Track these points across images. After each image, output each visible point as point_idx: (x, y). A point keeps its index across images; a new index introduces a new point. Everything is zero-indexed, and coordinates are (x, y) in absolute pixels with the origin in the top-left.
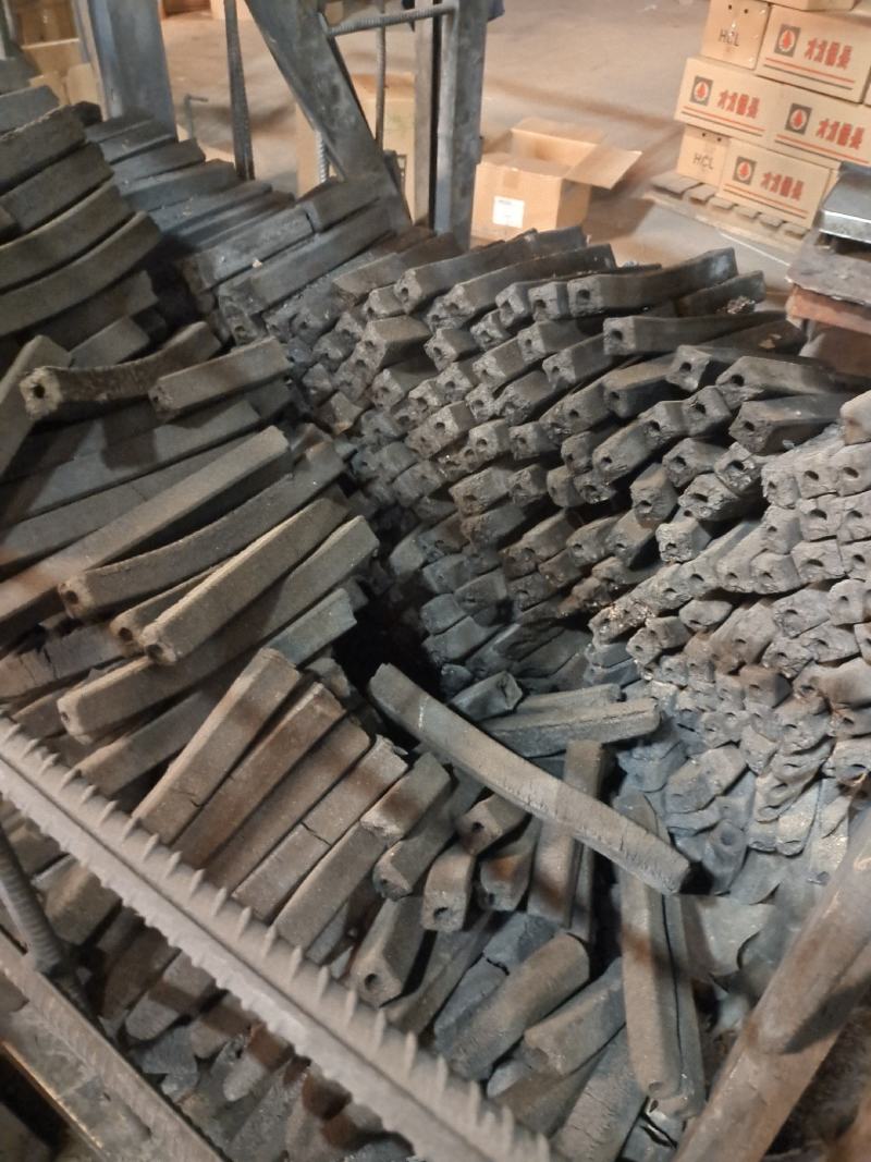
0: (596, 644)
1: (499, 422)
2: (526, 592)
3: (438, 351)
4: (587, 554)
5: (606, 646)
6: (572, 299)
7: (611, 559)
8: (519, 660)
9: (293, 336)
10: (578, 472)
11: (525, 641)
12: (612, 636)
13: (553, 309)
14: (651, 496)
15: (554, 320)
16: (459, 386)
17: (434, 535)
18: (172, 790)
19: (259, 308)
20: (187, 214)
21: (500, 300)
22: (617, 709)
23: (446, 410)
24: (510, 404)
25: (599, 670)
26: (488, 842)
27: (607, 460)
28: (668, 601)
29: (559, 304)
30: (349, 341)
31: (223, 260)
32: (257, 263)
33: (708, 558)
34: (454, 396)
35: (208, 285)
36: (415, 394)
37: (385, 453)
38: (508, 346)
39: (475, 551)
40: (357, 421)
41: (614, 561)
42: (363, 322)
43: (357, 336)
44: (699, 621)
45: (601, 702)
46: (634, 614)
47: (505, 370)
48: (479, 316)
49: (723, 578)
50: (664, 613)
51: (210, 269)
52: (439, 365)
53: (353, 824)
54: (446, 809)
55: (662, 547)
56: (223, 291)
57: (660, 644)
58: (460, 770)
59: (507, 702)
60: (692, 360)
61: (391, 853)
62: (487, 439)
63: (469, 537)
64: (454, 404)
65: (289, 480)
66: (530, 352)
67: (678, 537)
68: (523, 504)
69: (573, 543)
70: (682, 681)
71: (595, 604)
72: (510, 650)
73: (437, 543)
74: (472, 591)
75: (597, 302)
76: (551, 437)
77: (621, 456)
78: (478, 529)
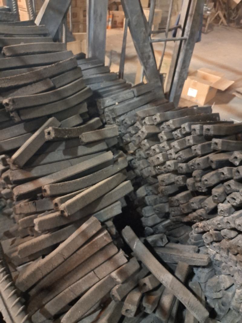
0: (193, 233)
1: (175, 161)
2: (174, 211)
3: (162, 137)
4: (195, 206)
5: (196, 234)
6: (204, 130)
7: (202, 209)
8: (169, 231)
9: (122, 125)
10: (197, 182)
11: (171, 226)
12: (198, 232)
13: (198, 132)
14: (218, 195)
15: (197, 135)
16: (166, 148)
17: (150, 188)
18: (58, 253)
19: (114, 116)
20: (102, 86)
21: (183, 126)
22: (196, 255)
23: (161, 154)
24: (180, 157)
25: (193, 241)
26: (147, 290)
27: (206, 180)
28: (218, 227)
29: (200, 131)
30: (137, 130)
31: (108, 101)
32: (117, 103)
33: (233, 217)
34: (164, 151)
35: (102, 108)
36: (153, 148)
37: (141, 162)
38: (182, 140)
39: (161, 196)
40: (135, 151)
41: (203, 210)
42: (142, 125)
43: (140, 128)
44: (227, 236)
45: (191, 252)
46: (206, 227)
47: (180, 146)
48: (176, 129)
49: (237, 225)
50: (216, 230)
51: (104, 103)
52: (161, 141)
53: (108, 275)
54: (137, 276)
55: (219, 210)
56: (106, 110)
57: (213, 239)
58: (143, 264)
59: (162, 244)
60: (238, 156)
61: (117, 287)
62: (171, 165)
63: (160, 192)
64: (164, 153)
65: (112, 166)
66: (189, 143)
67: (224, 208)
68: (178, 186)
69: (191, 202)
70: (218, 251)
71: (195, 221)
72: (167, 227)
73: (151, 191)
74: (158, 208)
75: (212, 132)
76: (190, 169)
77: (211, 180)
78: (163, 190)
